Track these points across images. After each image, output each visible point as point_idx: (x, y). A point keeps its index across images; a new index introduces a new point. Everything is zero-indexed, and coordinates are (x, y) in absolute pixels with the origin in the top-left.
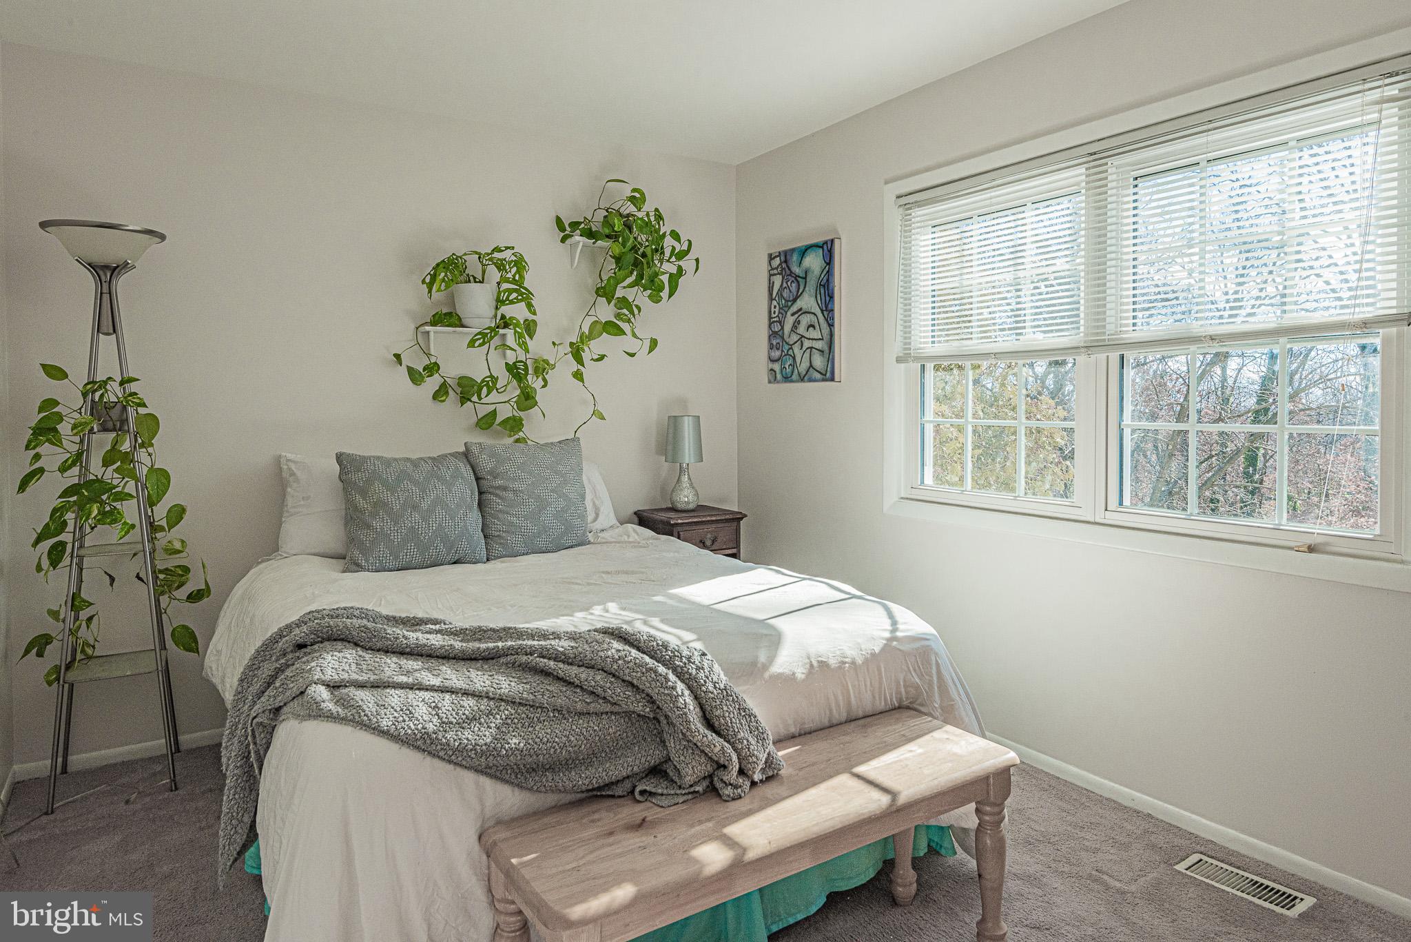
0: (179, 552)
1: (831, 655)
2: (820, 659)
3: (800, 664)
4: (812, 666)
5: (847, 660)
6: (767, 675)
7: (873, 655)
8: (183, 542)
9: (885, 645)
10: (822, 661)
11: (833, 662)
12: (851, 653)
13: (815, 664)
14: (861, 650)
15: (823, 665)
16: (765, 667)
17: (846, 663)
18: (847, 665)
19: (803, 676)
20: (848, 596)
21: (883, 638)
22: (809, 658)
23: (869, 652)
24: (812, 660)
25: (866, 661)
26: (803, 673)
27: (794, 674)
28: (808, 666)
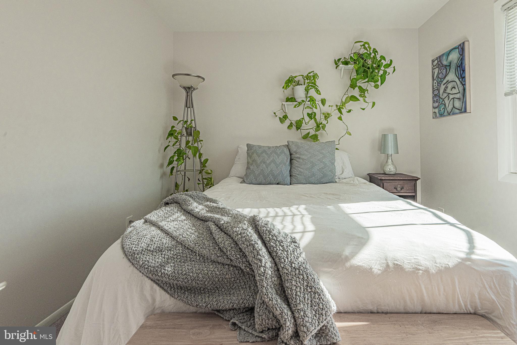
0: (210, 174)
1: (406, 262)
2: (396, 262)
3: (378, 262)
4: (388, 266)
5: (420, 268)
6: (348, 264)
7: (447, 269)
8: (211, 171)
9: (460, 263)
10: (397, 264)
11: (407, 267)
12: (425, 262)
13: (391, 265)
14: (435, 263)
15: (398, 268)
16: (347, 259)
17: (419, 270)
18: (421, 272)
19: (379, 272)
20: (443, 222)
21: (459, 258)
22: (386, 260)
23: (444, 265)
24: (389, 262)
25: (440, 272)
26: (380, 270)
27: (371, 269)
28: (385, 265)
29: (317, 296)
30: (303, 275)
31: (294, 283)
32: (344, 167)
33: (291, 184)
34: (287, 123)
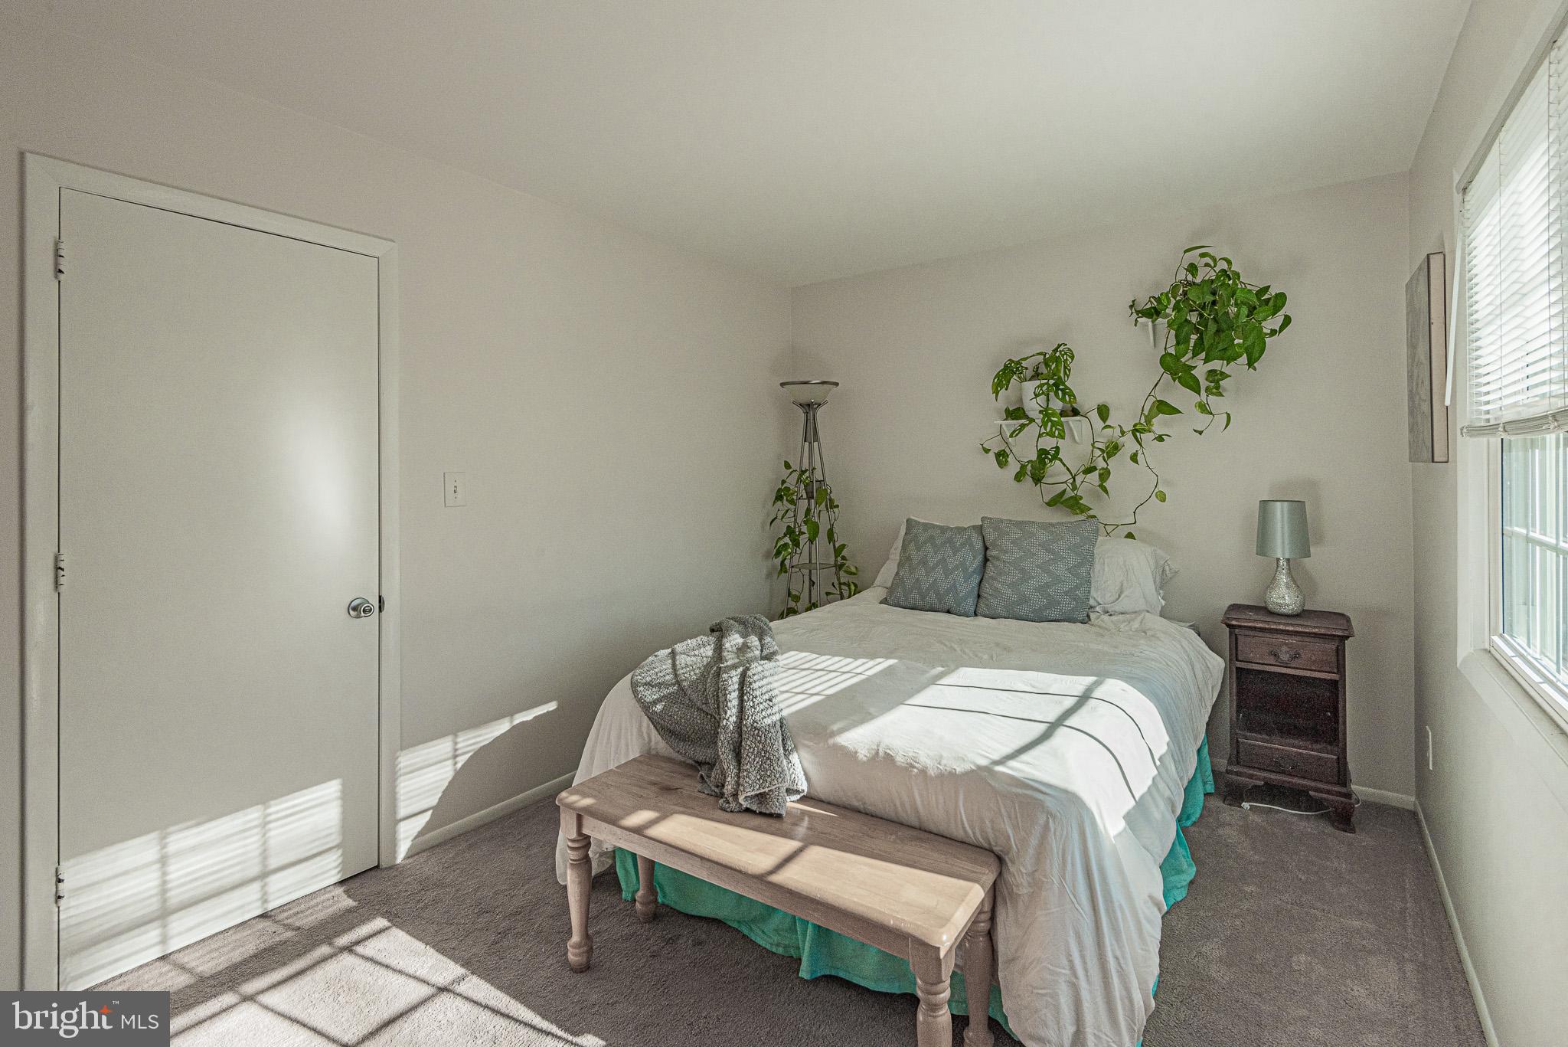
1: (901, 752)
2: (888, 751)
3: (867, 747)
4: (877, 753)
5: (917, 765)
6: (831, 741)
7: (952, 774)
9: (973, 771)
10: (889, 754)
11: (900, 759)
12: (926, 759)
13: (881, 753)
14: (939, 764)
15: (889, 758)
16: (833, 734)
17: (915, 767)
18: (915, 770)
19: (865, 759)
21: (975, 764)
22: (878, 746)
23: (948, 769)
24: (880, 749)
25: (941, 776)
26: (866, 756)
27: (856, 752)
28: (873, 752)
29: (768, 762)
30: (761, 737)
31: (749, 743)
32: (1125, 584)
33: (976, 615)
34: (1014, 467)
